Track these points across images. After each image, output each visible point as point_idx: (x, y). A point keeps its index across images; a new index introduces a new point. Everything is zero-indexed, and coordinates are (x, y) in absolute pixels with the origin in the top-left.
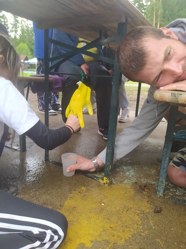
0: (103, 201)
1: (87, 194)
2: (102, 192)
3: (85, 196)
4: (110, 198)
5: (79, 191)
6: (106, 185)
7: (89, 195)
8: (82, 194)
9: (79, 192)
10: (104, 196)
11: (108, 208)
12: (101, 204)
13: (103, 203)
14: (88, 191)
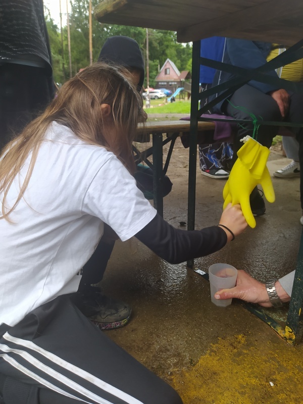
0: (274, 377)
1: (245, 352)
2: (276, 355)
3: (239, 354)
4: (291, 374)
5: (233, 341)
6: (290, 342)
7: (248, 354)
8: (235, 350)
9: (231, 345)
10: (279, 365)
11: (282, 396)
12: (267, 381)
13: (272, 380)
14: (248, 345)
